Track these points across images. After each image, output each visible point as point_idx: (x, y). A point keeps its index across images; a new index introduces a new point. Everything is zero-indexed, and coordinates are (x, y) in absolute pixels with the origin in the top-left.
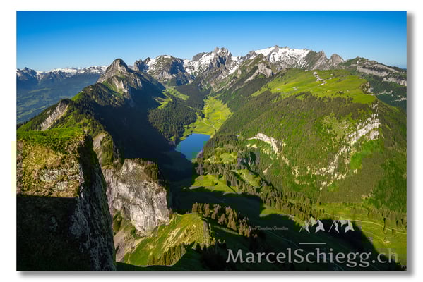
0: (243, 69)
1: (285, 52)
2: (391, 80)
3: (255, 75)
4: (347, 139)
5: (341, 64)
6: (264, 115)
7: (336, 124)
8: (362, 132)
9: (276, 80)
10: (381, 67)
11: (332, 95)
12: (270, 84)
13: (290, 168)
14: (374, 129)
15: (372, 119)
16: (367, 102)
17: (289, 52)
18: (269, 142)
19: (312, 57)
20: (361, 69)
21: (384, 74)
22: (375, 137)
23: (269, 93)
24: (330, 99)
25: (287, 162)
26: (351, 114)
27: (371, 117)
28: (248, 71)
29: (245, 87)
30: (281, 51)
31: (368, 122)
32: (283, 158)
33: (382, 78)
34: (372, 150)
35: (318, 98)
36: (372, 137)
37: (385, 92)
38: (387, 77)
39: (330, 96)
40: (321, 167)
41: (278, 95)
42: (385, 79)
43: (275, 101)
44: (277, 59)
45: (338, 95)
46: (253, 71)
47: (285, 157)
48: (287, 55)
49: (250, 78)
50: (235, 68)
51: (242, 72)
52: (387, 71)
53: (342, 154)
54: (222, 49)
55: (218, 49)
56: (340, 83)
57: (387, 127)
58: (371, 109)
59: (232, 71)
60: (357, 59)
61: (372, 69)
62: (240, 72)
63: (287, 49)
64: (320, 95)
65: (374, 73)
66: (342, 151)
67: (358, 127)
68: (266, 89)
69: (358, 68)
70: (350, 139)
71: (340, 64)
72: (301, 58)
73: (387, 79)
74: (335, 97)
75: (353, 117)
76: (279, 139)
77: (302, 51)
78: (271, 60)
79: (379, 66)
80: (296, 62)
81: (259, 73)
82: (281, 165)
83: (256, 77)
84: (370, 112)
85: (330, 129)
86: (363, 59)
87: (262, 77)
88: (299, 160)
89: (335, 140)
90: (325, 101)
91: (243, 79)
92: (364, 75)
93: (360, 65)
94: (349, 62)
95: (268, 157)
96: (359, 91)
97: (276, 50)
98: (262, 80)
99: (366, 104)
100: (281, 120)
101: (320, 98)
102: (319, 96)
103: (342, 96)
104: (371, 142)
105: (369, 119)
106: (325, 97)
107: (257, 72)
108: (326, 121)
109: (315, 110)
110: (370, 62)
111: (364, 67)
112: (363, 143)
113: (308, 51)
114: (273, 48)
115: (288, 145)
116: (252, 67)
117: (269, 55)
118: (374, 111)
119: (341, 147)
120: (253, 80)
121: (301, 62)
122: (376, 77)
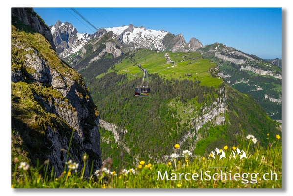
0: (88, 47)
1: (141, 33)
2: (248, 68)
3: (101, 54)
4: (192, 124)
5: (200, 49)
6: (106, 99)
7: (181, 108)
8: (208, 117)
9: (124, 61)
10: (239, 54)
11: (180, 77)
12: (117, 65)
13: (131, 157)
14: (220, 114)
15: (218, 103)
16: (213, 86)
17: (146, 33)
18: (110, 130)
19: (169, 40)
20: (219, 56)
21: (241, 62)
22: (222, 123)
23: (115, 74)
24: (177, 82)
25: (128, 151)
26: (197, 97)
27: (216, 101)
28: (94, 50)
29: (90, 68)
30: (136, 31)
31: (214, 106)
32: (124, 146)
33: (239, 66)
34: (218, 136)
35: (165, 80)
36: (218, 123)
37: (242, 81)
38: (244, 65)
39: (178, 79)
40: (163, 154)
41: (124, 76)
42: (242, 68)
43: (120, 84)
44: (131, 40)
45: (186, 78)
46: (99, 50)
47: (126, 145)
48: (142, 36)
49: (96, 59)
50: (80, 46)
51: (87, 51)
52: (244, 59)
53: (187, 141)
54: (66, 23)
55: (60, 23)
56: (189, 66)
57: (235, 113)
58: (217, 92)
59: (76, 50)
60: (215, 45)
61: (229, 56)
62: (84, 51)
63: (143, 29)
64: (168, 77)
65: (232, 60)
66: (187, 136)
67: (203, 112)
68: (113, 71)
69: (216, 55)
70: (195, 124)
71: (198, 49)
72: (158, 40)
73: (244, 67)
74: (183, 79)
75: (198, 101)
76: (120, 126)
77: (159, 33)
78: (125, 40)
79: (237, 53)
80: (152, 44)
81: (106, 53)
82: (122, 154)
83: (103, 57)
84: (216, 96)
85: (175, 113)
86: (221, 45)
87: (110, 57)
88: (140, 147)
89: (179, 126)
90: (172, 84)
91: (87, 59)
92: (222, 62)
93: (219, 51)
94: (208, 47)
95: (108, 146)
96: (207, 74)
97: (131, 29)
98: (109, 61)
99: (212, 88)
100: (124, 104)
101: (167, 80)
102: (166, 78)
103: (190, 79)
104: (218, 128)
105: (215, 103)
106: (172, 80)
107: (104, 51)
108: (171, 104)
109: (161, 93)
110: (229, 48)
111: (222, 54)
112: (209, 128)
113: (166, 33)
114: (126, 27)
115: (131, 131)
116: (99, 46)
117: (122, 35)
118: (220, 95)
119: (186, 133)
120: (99, 61)
121: (157, 44)
122: (233, 65)
